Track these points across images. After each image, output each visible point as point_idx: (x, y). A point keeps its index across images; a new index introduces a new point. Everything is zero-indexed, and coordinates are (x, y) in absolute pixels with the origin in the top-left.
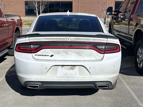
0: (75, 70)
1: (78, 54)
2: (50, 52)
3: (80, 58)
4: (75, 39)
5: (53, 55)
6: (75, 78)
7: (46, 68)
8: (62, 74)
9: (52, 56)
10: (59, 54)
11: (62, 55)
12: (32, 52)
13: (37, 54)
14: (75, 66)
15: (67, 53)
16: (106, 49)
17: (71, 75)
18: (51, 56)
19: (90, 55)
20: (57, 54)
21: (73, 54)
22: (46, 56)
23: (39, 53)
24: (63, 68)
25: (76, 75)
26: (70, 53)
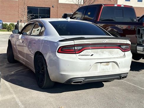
0: (109, 65)
1: (110, 52)
2: (91, 52)
3: (111, 56)
4: (109, 41)
5: (93, 55)
6: (110, 72)
7: (90, 65)
8: (101, 69)
11: (99, 54)
12: (76, 52)
14: (109, 62)
15: (103, 52)
16: (125, 49)
17: (107, 69)
18: (91, 55)
19: (117, 53)
20: (96, 54)
21: (107, 53)
22: (87, 55)
23: (82, 53)
24: (101, 64)
25: (110, 70)
26: (105, 52)
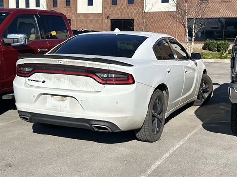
0: (66, 101)
1: (72, 81)
2: (42, 77)
3: (74, 88)
4: (68, 62)
7: (34, 96)
8: (51, 105)
9: (44, 82)
10: (50, 80)
11: (54, 82)
13: (29, 78)
14: (66, 96)
15: (59, 79)
16: (108, 79)
17: (61, 107)
19: (87, 84)
20: (48, 80)
21: (66, 81)
23: (31, 78)
24: (53, 98)
25: (66, 109)
26: (63, 79)
